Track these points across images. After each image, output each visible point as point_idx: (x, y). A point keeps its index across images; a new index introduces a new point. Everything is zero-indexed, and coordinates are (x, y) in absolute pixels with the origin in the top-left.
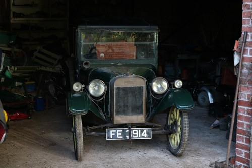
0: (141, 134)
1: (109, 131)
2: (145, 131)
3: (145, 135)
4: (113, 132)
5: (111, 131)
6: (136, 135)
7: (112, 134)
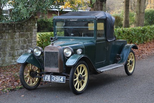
0: (60, 79)
1: (45, 76)
2: (62, 78)
3: (62, 80)
4: (47, 77)
5: (46, 76)
6: (57, 80)
7: (46, 78)
